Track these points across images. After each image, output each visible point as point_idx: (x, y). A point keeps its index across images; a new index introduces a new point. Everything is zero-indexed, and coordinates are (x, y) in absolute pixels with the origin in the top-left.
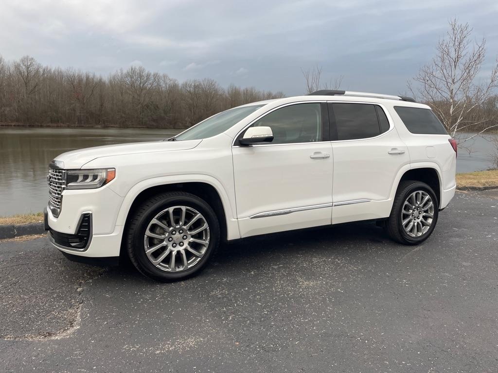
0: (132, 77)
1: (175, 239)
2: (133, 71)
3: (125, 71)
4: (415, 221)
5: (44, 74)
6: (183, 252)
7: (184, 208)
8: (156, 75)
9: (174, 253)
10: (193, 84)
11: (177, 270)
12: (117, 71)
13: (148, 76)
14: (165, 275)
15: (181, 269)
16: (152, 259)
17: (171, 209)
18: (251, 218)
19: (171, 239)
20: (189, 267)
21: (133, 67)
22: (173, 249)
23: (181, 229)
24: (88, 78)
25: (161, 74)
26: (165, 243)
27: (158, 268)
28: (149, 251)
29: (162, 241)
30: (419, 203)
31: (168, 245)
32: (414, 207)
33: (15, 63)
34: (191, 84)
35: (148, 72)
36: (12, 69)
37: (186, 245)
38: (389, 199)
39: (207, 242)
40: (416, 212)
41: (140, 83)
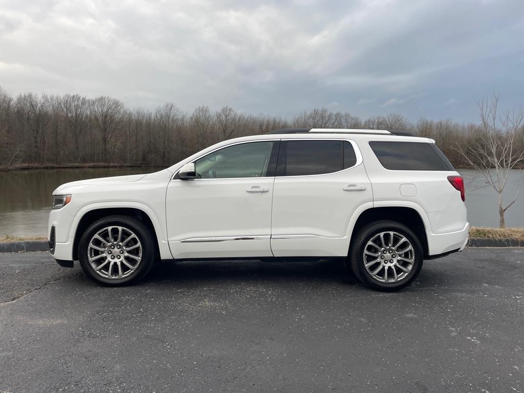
0: (314, 118)
1: (113, 252)
2: (316, 112)
3: (308, 114)
4: (385, 265)
5: (239, 121)
6: (119, 264)
7: (120, 228)
8: (337, 115)
9: (111, 264)
10: (377, 121)
11: (114, 277)
12: (301, 114)
13: (330, 116)
14: (102, 280)
15: (117, 277)
16: (93, 266)
17: (110, 228)
18: (182, 242)
19: (110, 252)
20: (123, 276)
21: (316, 109)
22: (111, 260)
23: (118, 245)
24: (274, 122)
25: (343, 113)
26: (104, 255)
27: (98, 274)
28: (91, 259)
29: (103, 252)
30: (390, 245)
31: (107, 257)
32: (383, 249)
33: (217, 113)
34: (374, 122)
35: (330, 113)
36: (215, 118)
37: (122, 258)
38: (344, 238)
39: (140, 258)
40: (388, 255)
41: (322, 124)
